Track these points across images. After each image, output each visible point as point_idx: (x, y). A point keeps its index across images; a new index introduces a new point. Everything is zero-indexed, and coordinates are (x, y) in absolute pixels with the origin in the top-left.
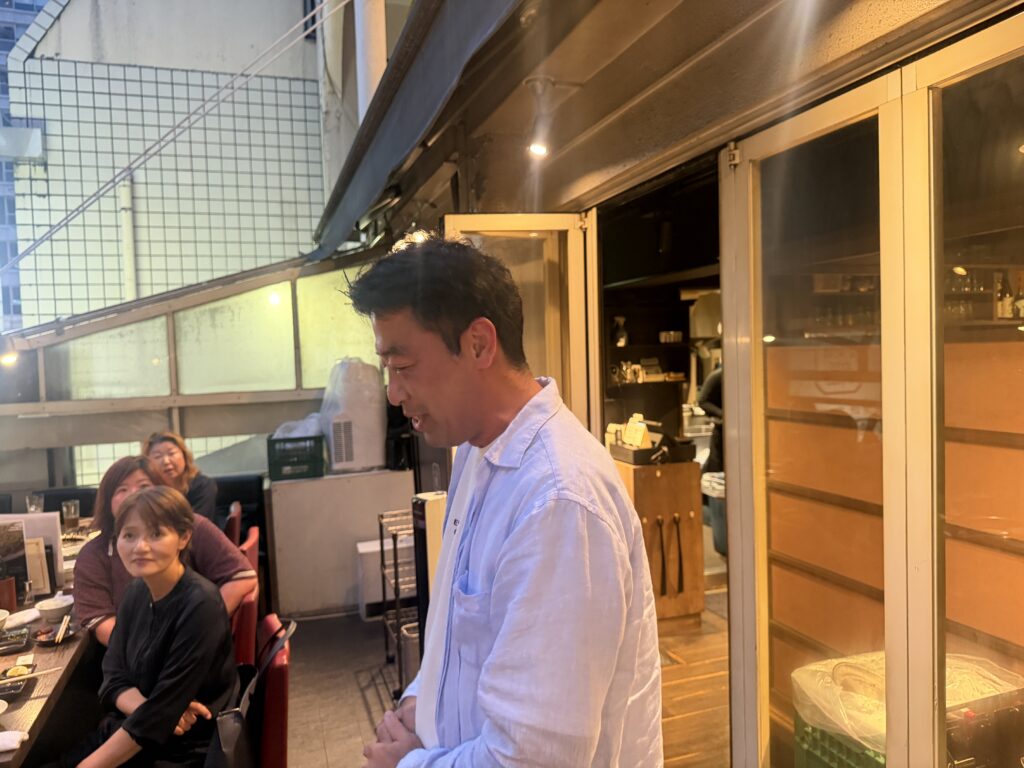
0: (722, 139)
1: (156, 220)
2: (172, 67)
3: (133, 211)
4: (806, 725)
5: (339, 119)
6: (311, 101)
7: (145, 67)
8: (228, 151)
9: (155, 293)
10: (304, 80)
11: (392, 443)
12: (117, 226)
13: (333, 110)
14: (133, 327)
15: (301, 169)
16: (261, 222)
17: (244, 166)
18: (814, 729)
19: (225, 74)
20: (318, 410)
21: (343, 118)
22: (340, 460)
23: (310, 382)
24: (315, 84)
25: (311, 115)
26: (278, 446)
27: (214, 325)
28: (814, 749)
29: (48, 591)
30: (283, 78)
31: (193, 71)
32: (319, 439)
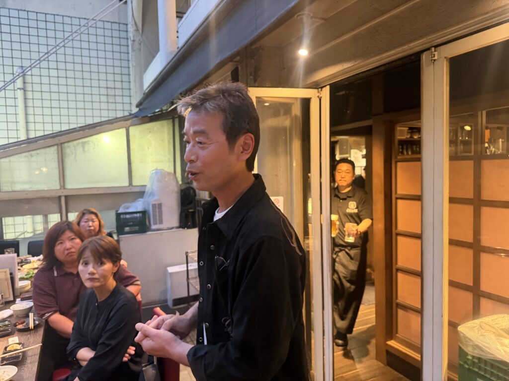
0: (425, 46)
1: (37, 95)
2: (46, 12)
3: (24, 90)
4: (467, 354)
5: (140, 44)
6: (123, 35)
7: (31, 11)
8: (78, 59)
9: (37, 136)
10: (119, 23)
11: (184, 214)
12: (15, 98)
13: (137, 39)
14: (38, 151)
15: (117, 70)
16: (96, 98)
17: (86, 68)
18: (473, 357)
19: (76, 18)
20: (142, 197)
21: (142, 44)
22: (155, 224)
23: (137, 182)
24: (125, 26)
25: (123, 42)
26: (122, 216)
27: (84, 151)
28: (473, 367)
29: (12, 299)
30: (108, 22)
31: (57, 15)
32: (144, 213)
